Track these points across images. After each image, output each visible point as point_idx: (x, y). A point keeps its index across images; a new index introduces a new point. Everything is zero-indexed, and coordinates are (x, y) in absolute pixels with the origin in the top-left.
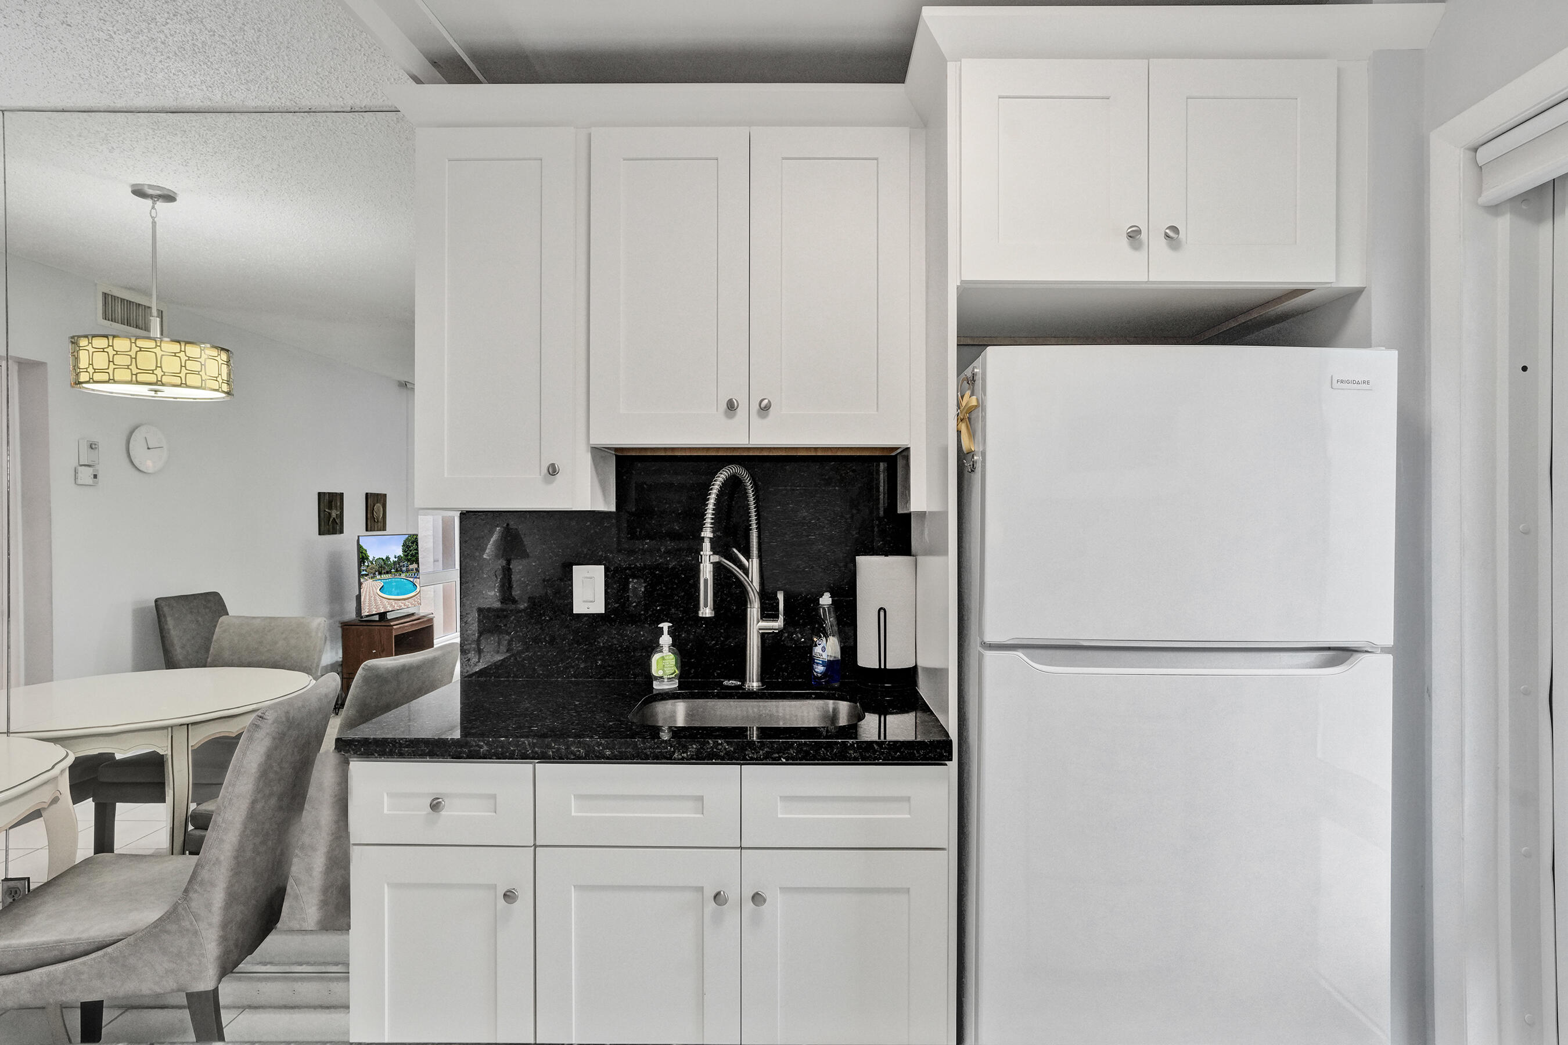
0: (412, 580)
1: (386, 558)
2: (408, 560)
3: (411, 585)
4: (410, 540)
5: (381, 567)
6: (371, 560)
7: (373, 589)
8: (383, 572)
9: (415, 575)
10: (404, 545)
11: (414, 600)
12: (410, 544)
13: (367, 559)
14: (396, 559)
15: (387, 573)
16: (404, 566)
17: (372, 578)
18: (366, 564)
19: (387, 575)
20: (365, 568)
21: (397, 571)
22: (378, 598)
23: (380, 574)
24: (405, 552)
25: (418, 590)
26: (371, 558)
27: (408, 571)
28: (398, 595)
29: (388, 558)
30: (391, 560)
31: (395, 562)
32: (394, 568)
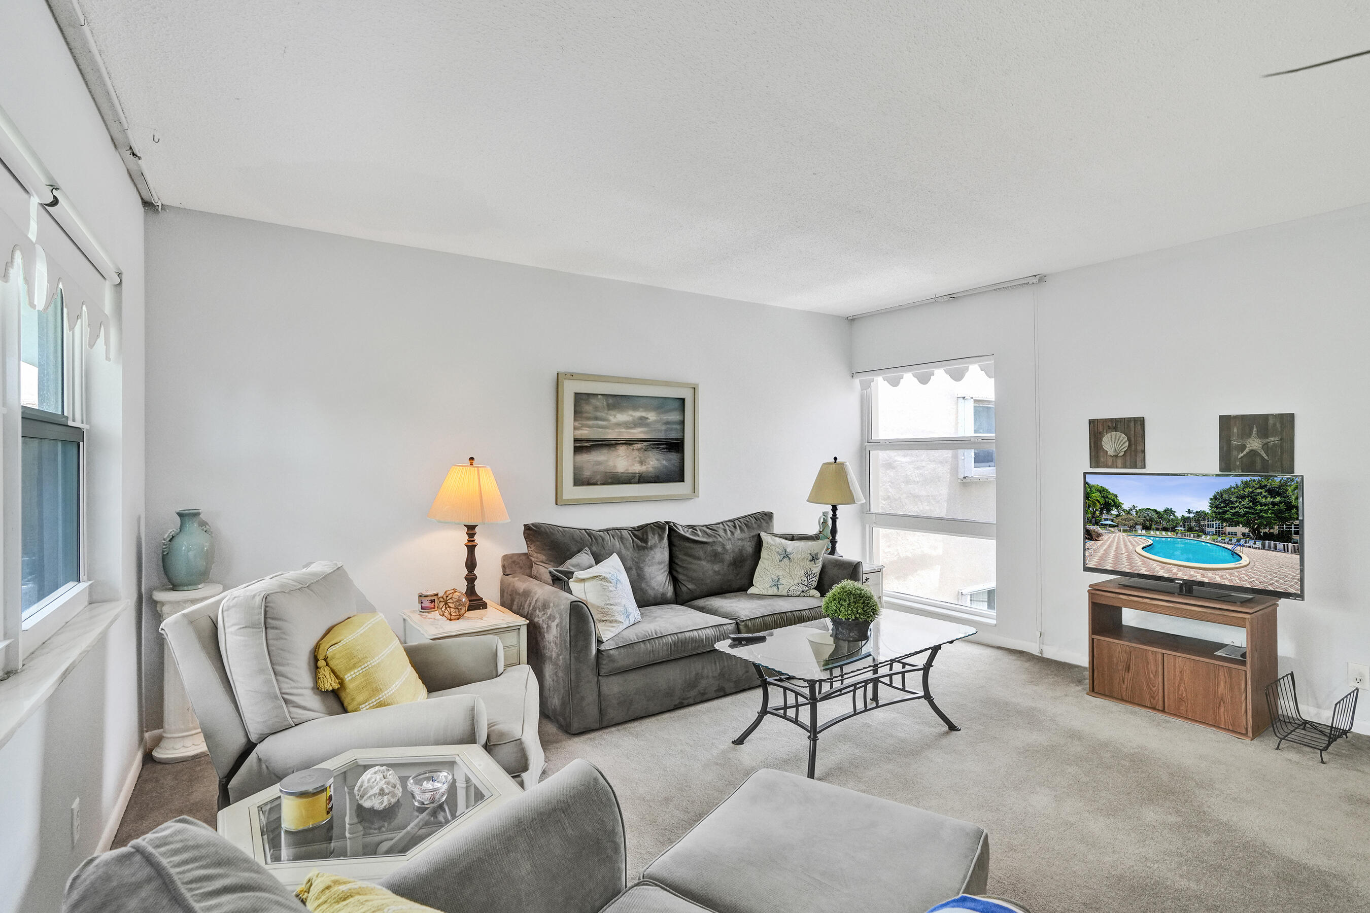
0: (1230, 547)
1: (1165, 511)
2: (1225, 520)
3: (1227, 555)
4: (1233, 493)
5: (1151, 520)
6: (1128, 509)
7: (1126, 546)
8: (1154, 527)
9: (1238, 541)
10: (1215, 498)
11: (1230, 574)
12: (1233, 499)
13: (1118, 506)
14: (1192, 515)
15: (1165, 529)
16: (1210, 526)
17: (1125, 531)
18: (1115, 512)
19: (1164, 533)
20: (1109, 517)
21: (1191, 529)
22: (1136, 557)
23: (1147, 528)
24: (1217, 507)
25: (1244, 562)
26: (1126, 506)
27: (1219, 533)
28: (1188, 560)
29: (1169, 511)
30: (1179, 515)
31: (1185, 520)
32: (1184, 526)
